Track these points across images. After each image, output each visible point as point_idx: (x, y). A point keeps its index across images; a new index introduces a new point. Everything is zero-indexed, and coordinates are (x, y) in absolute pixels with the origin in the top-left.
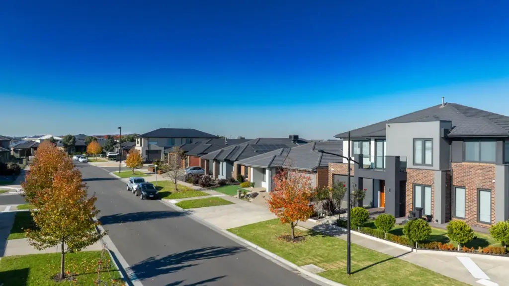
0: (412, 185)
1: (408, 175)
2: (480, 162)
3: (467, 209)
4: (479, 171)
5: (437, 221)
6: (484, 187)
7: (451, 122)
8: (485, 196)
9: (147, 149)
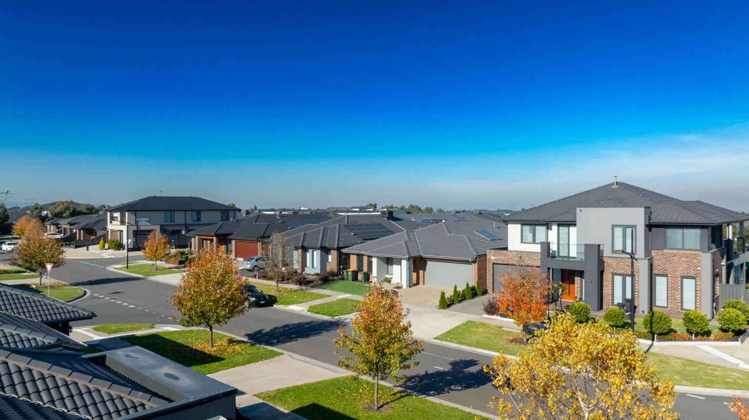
0: (610, 275)
1: (606, 264)
2: (683, 249)
3: (670, 298)
4: (683, 259)
5: (643, 312)
6: (689, 274)
7: (650, 207)
8: (689, 284)
9: (135, 228)
